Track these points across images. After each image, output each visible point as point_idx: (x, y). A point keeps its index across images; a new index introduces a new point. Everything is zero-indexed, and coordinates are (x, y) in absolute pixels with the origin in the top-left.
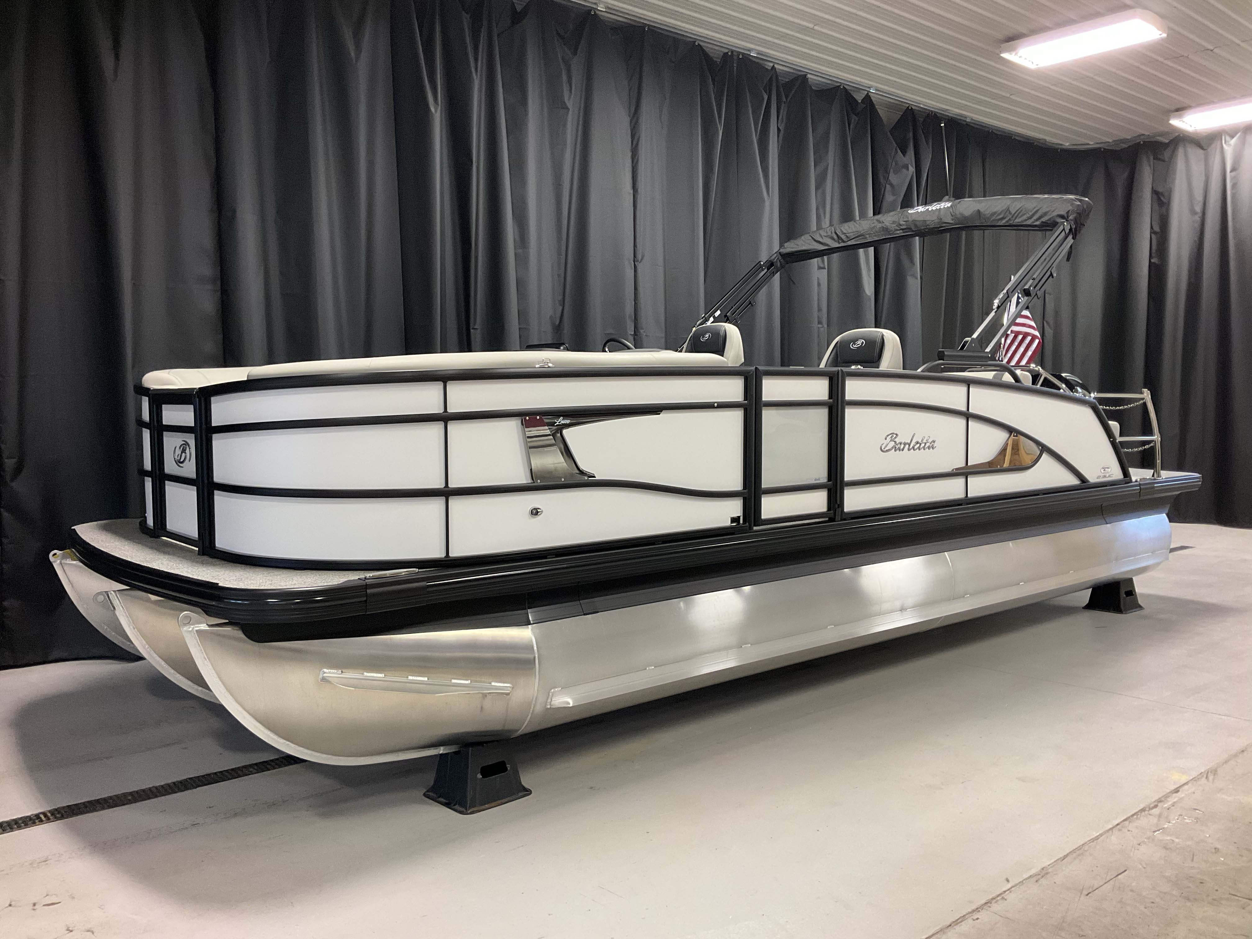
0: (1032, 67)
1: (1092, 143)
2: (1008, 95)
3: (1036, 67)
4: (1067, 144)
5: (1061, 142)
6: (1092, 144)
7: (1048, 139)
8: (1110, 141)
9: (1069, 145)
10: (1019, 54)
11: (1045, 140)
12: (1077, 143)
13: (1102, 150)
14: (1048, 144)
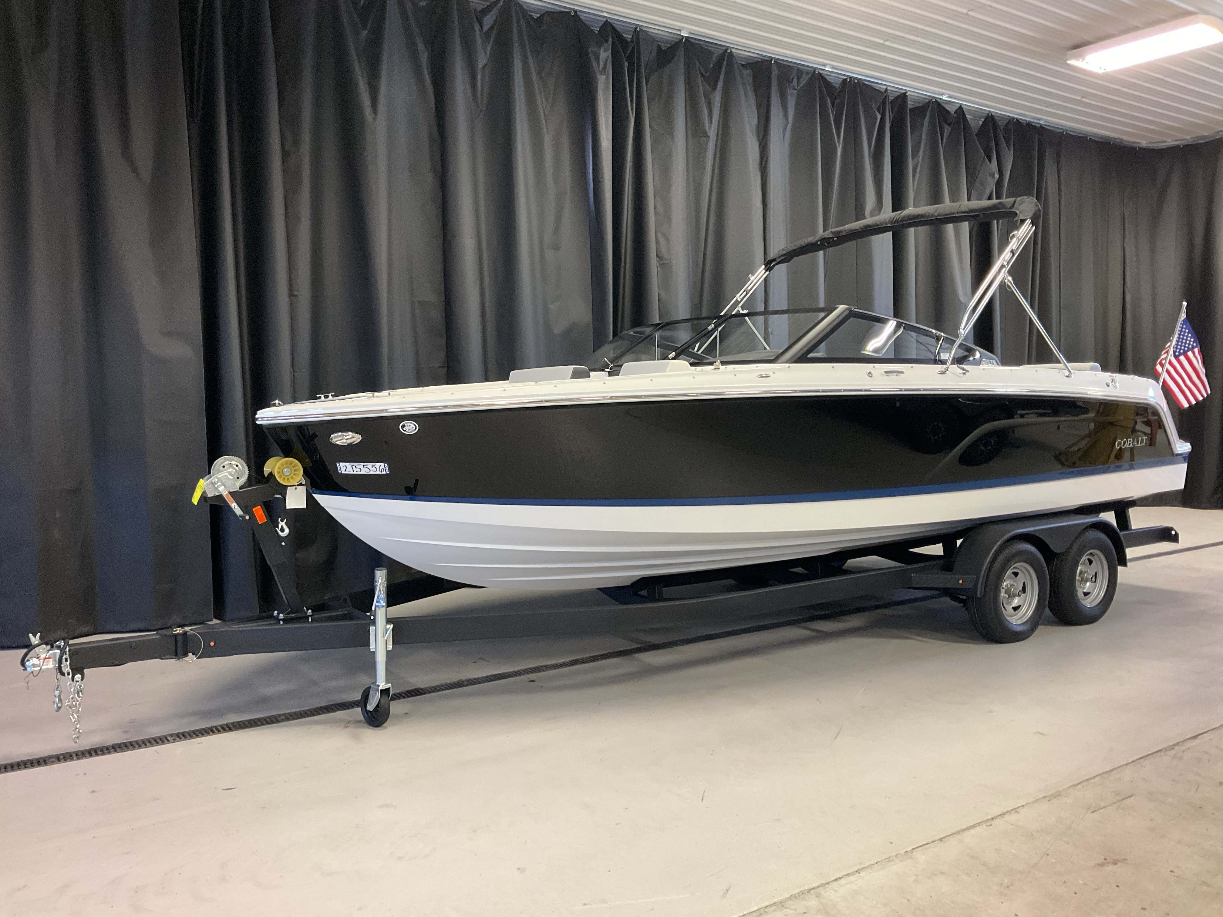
0: (1100, 71)
1: (1170, 140)
2: (1079, 98)
3: (1104, 71)
4: (1145, 142)
5: (1137, 141)
6: (1170, 142)
7: (1125, 138)
8: (1189, 137)
9: (1146, 143)
10: (1086, 60)
11: (1122, 139)
12: (1154, 141)
13: (1182, 147)
14: (1125, 143)
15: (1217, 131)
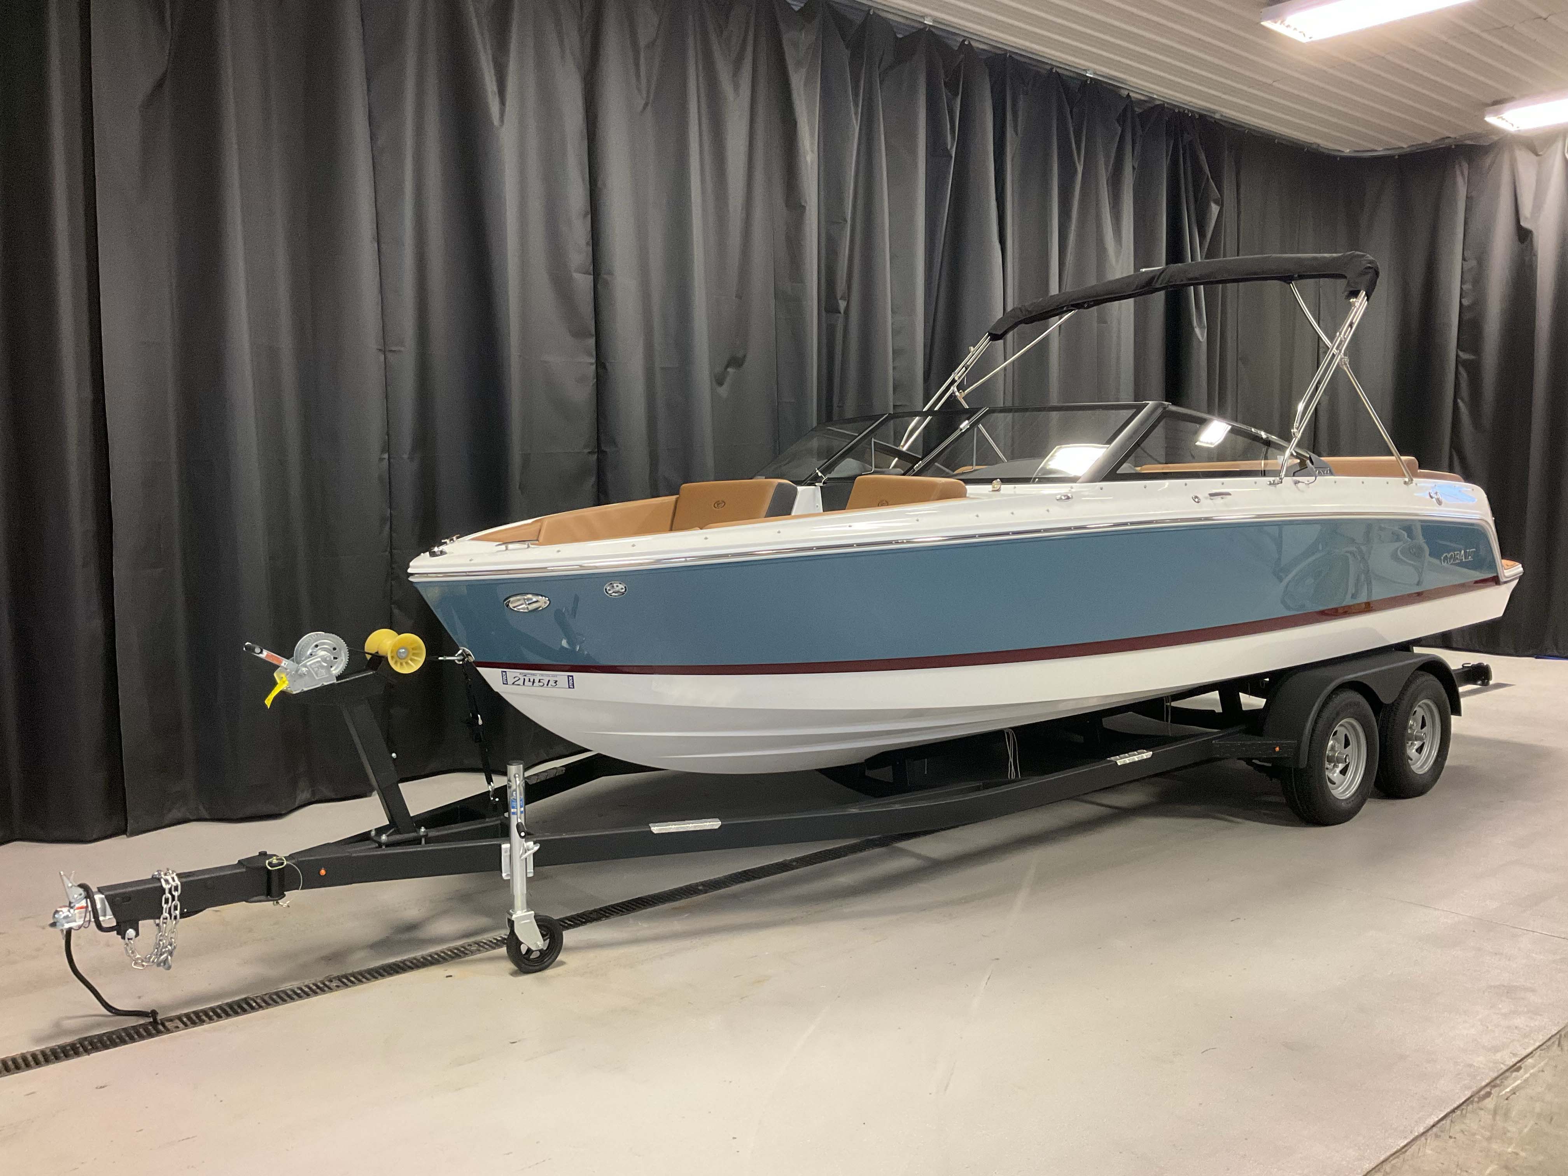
1: (1381, 149)
2: (1270, 81)
3: (1309, 40)
4: (1348, 151)
5: (1339, 148)
6: (1382, 151)
7: (1323, 143)
8: (1405, 146)
9: (1350, 152)
10: (1287, 23)
11: (1320, 145)
12: (1362, 149)
13: (1397, 157)
14: (1322, 150)
15: (1443, 136)
